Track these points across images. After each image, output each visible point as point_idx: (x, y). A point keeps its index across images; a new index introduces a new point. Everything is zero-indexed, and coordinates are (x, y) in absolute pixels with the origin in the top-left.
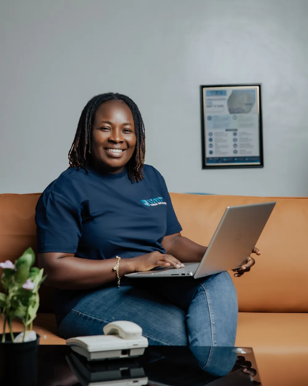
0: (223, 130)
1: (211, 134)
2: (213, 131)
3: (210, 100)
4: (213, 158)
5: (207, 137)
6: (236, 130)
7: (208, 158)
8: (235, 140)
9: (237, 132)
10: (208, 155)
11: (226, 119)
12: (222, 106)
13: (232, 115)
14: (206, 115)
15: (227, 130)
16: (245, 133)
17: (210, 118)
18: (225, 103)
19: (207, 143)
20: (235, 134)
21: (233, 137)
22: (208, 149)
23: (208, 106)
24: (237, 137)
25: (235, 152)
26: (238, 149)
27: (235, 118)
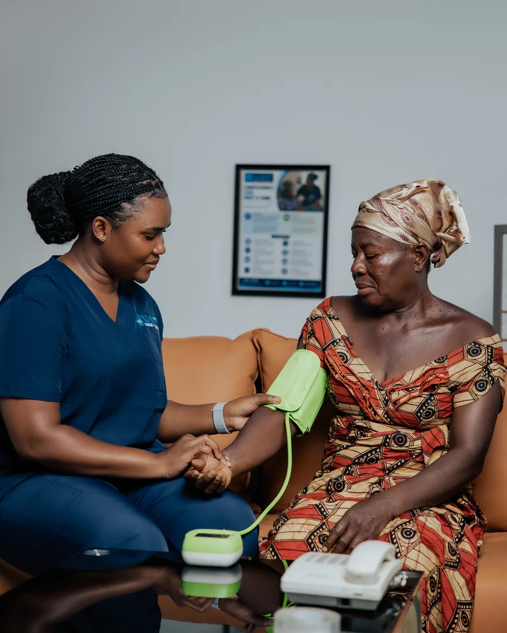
0: (267, 236)
1: (248, 241)
2: (253, 237)
3: (251, 187)
4: (250, 279)
5: (242, 246)
6: (287, 237)
7: (242, 280)
8: (285, 253)
9: (290, 241)
10: (242, 274)
11: (273, 218)
12: (267, 198)
13: (283, 213)
14: (243, 211)
15: (274, 237)
16: (300, 243)
17: (248, 216)
18: (273, 194)
19: (242, 254)
20: (285, 244)
21: (282, 248)
22: (242, 265)
23: (247, 198)
24: (289, 248)
25: (284, 271)
26: (289, 267)
27: (286, 218)
